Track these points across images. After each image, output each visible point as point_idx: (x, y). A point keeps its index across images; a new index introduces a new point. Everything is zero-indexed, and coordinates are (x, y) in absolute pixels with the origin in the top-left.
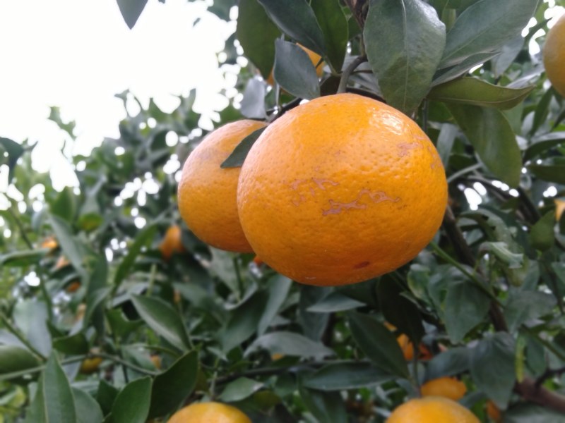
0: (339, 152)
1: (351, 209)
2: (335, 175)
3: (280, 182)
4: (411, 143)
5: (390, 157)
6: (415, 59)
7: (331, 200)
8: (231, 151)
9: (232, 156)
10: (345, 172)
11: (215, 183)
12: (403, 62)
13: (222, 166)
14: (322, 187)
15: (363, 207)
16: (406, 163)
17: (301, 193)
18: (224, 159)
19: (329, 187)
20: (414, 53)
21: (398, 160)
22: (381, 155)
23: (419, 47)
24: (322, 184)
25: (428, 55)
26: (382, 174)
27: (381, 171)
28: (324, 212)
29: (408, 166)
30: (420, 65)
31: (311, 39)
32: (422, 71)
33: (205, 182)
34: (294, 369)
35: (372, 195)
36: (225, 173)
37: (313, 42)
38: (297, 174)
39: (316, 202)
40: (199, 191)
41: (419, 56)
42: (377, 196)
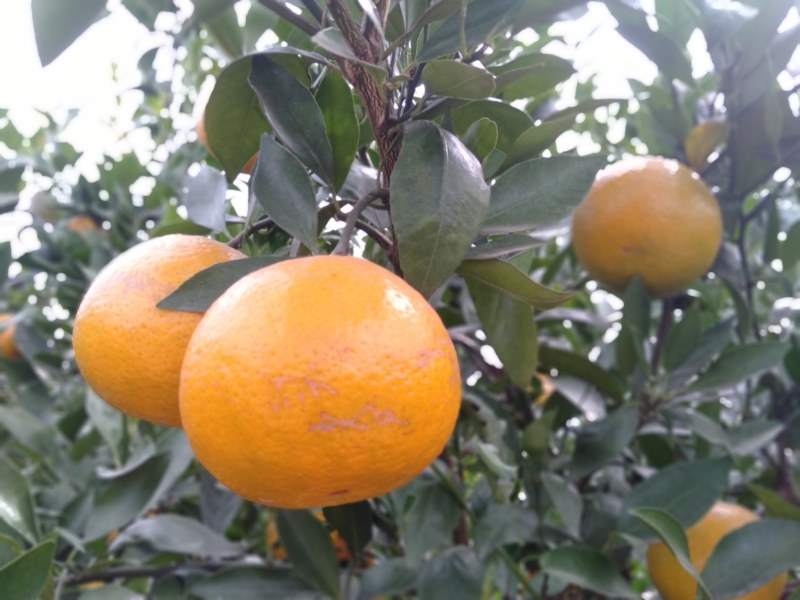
0: (346, 350)
1: (347, 428)
2: (335, 379)
3: (258, 372)
4: (433, 350)
5: (408, 367)
6: (449, 228)
7: (323, 412)
8: (176, 286)
9: (177, 293)
10: (349, 377)
11: (144, 326)
12: (434, 227)
13: (160, 305)
14: (315, 393)
15: (362, 427)
16: (425, 376)
17: (285, 395)
18: (164, 296)
19: (325, 394)
20: (449, 220)
21: (416, 371)
22: (397, 363)
23: (456, 212)
24: (318, 388)
25: (465, 225)
26: (394, 388)
27: (393, 384)
28: (311, 425)
29: (426, 381)
30: (453, 236)
31: (314, 155)
32: (454, 245)
33: (127, 322)
34: (182, 572)
35: (377, 414)
36: (162, 316)
37: (318, 161)
38: (286, 367)
39: (303, 411)
40: (115, 333)
41: (455, 224)
42: (382, 416)
